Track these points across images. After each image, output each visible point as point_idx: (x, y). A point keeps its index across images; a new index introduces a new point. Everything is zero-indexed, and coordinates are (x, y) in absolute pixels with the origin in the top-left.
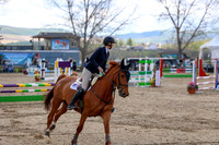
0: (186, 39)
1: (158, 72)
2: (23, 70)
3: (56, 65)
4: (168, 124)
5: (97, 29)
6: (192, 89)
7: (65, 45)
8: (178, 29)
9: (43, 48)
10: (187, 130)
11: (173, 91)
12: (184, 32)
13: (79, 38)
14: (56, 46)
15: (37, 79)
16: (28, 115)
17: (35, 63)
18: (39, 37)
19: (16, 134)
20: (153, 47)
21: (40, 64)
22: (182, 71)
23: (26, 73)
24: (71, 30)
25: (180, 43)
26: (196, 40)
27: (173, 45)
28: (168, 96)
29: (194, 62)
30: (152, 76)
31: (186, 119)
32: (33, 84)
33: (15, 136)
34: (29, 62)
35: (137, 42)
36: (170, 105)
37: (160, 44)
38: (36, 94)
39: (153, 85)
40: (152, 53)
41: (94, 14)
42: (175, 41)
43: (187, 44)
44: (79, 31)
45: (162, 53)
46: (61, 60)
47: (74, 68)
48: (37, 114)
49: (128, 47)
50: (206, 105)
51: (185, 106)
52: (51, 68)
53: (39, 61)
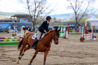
0: (79, 17)
1: (67, 32)
2: (7, 31)
3: (22, 29)
4: (71, 55)
5: (40, 13)
6: (82, 40)
7: (26, 20)
8: (76, 13)
9: (16, 21)
10: (79, 58)
11: (73, 40)
12: (78, 14)
13: (32, 17)
14: (21, 20)
15: (13, 35)
16: (9, 51)
17: (12, 28)
18: (14, 16)
19: (4, 59)
20: (65, 21)
21: (15, 29)
22: (78, 31)
23: (8, 32)
24: (29, 14)
25: (77, 19)
26: (84, 18)
27: (74, 20)
28: (72, 43)
29: (83, 28)
30: (64, 34)
31: (79, 53)
32: (12, 37)
33: (3, 61)
34: (10, 27)
35: (58, 19)
36: (72, 47)
37: (68, 19)
38: (13, 42)
39: (65, 38)
40: (64, 24)
41: (38, 6)
42: (74, 18)
43: (80, 20)
44: (32, 14)
45: (69, 23)
46: (24, 27)
47: (30, 30)
48: (13, 51)
49: (54, 21)
50: (88, 47)
51: (79, 47)
52: (19, 30)
53: (14, 27)
